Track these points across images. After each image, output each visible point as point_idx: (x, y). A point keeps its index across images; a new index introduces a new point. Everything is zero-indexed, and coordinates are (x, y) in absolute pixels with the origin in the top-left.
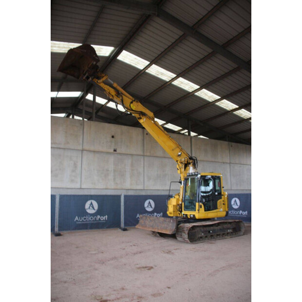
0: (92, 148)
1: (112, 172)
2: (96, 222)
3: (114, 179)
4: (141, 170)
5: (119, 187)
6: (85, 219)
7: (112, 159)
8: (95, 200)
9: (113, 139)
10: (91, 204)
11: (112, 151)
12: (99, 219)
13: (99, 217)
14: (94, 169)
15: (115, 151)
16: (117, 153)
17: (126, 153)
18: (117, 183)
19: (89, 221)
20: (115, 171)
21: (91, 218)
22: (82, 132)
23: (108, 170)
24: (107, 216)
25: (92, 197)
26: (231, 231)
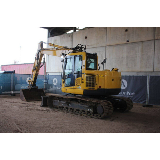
0: (112, 43)
1: (126, 59)
3: (127, 64)
4: (151, 54)
5: (130, 70)
7: (125, 48)
9: (127, 32)
11: (125, 42)
14: (113, 58)
15: (128, 41)
16: (130, 43)
17: (137, 41)
18: (129, 67)
20: (127, 58)
22: (105, 33)
23: (122, 58)
26: (91, 111)
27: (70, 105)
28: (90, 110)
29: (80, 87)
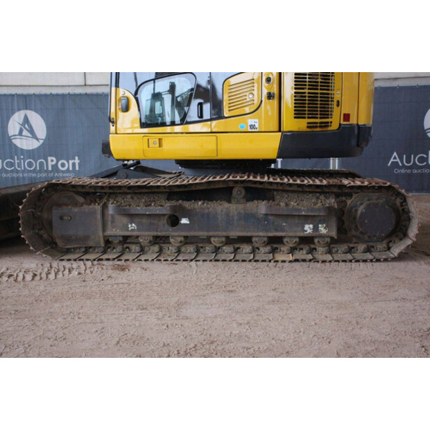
2: (44, 175)
6: (11, 165)
8: (36, 111)
10: (26, 120)
12: (55, 167)
13: (52, 161)
19: (23, 172)
21: (30, 165)
24: (77, 161)
25: (26, 101)
26: (322, 229)
27: (184, 221)
28: (316, 228)
29: (251, 121)
